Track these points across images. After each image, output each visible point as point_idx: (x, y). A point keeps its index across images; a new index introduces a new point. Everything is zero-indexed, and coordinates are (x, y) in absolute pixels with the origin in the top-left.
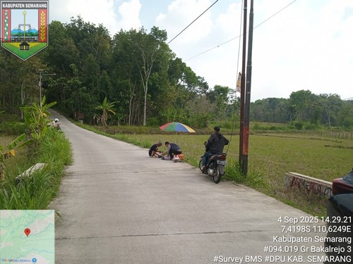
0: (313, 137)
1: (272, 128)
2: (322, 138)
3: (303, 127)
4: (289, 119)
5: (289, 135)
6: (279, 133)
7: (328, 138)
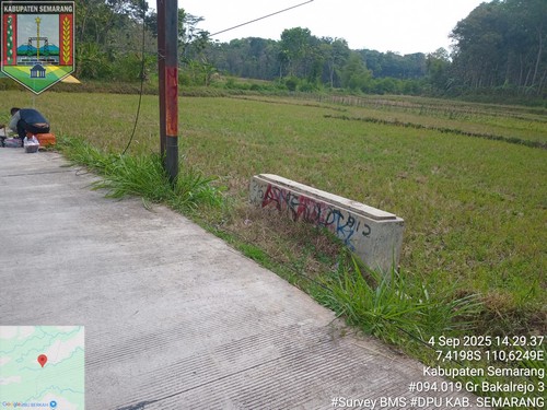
0: (310, 103)
1: (254, 88)
2: (321, 104)
3: (297, 87)
4: (278, 74)
5: (277, 99)
6: (263, 95)
7: (329, 105)
